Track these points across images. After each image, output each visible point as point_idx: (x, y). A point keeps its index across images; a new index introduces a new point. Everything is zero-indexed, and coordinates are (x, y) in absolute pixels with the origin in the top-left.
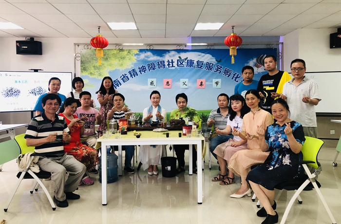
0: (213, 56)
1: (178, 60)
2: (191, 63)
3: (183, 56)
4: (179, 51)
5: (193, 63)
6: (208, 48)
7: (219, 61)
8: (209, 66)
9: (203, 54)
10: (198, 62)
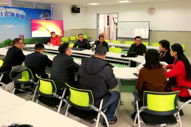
0: (24, 11)
2: (13, 14)
4: (6, 7)
6: (21, 7)
7: (27, 14)
8: (22, 17)
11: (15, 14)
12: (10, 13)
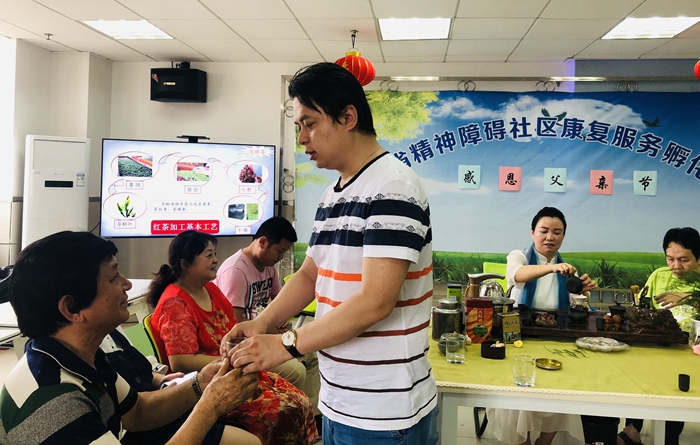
0: (635, 110)
1: (539, 119)
2: (574, 127)
3: (555, 108)
4: (543, 96)
5: (581, 127)
6: (622, 89)
7: (650, 124)
8: (623, 136)
9: (609, 105)
10: (593, 125)
11: (586, 125)
12: (562, 122)
